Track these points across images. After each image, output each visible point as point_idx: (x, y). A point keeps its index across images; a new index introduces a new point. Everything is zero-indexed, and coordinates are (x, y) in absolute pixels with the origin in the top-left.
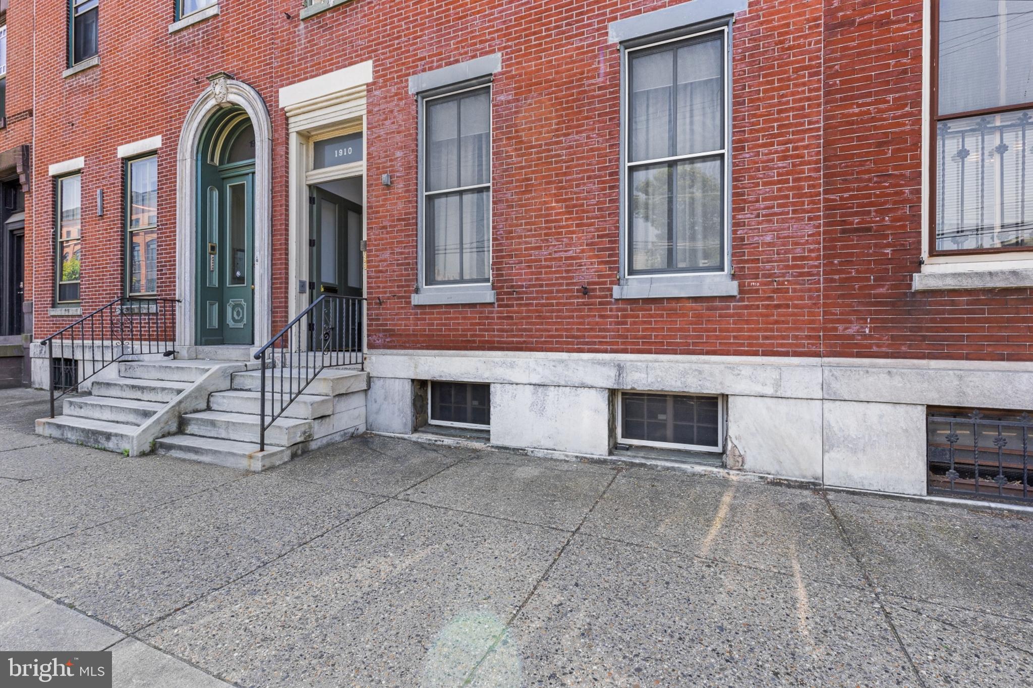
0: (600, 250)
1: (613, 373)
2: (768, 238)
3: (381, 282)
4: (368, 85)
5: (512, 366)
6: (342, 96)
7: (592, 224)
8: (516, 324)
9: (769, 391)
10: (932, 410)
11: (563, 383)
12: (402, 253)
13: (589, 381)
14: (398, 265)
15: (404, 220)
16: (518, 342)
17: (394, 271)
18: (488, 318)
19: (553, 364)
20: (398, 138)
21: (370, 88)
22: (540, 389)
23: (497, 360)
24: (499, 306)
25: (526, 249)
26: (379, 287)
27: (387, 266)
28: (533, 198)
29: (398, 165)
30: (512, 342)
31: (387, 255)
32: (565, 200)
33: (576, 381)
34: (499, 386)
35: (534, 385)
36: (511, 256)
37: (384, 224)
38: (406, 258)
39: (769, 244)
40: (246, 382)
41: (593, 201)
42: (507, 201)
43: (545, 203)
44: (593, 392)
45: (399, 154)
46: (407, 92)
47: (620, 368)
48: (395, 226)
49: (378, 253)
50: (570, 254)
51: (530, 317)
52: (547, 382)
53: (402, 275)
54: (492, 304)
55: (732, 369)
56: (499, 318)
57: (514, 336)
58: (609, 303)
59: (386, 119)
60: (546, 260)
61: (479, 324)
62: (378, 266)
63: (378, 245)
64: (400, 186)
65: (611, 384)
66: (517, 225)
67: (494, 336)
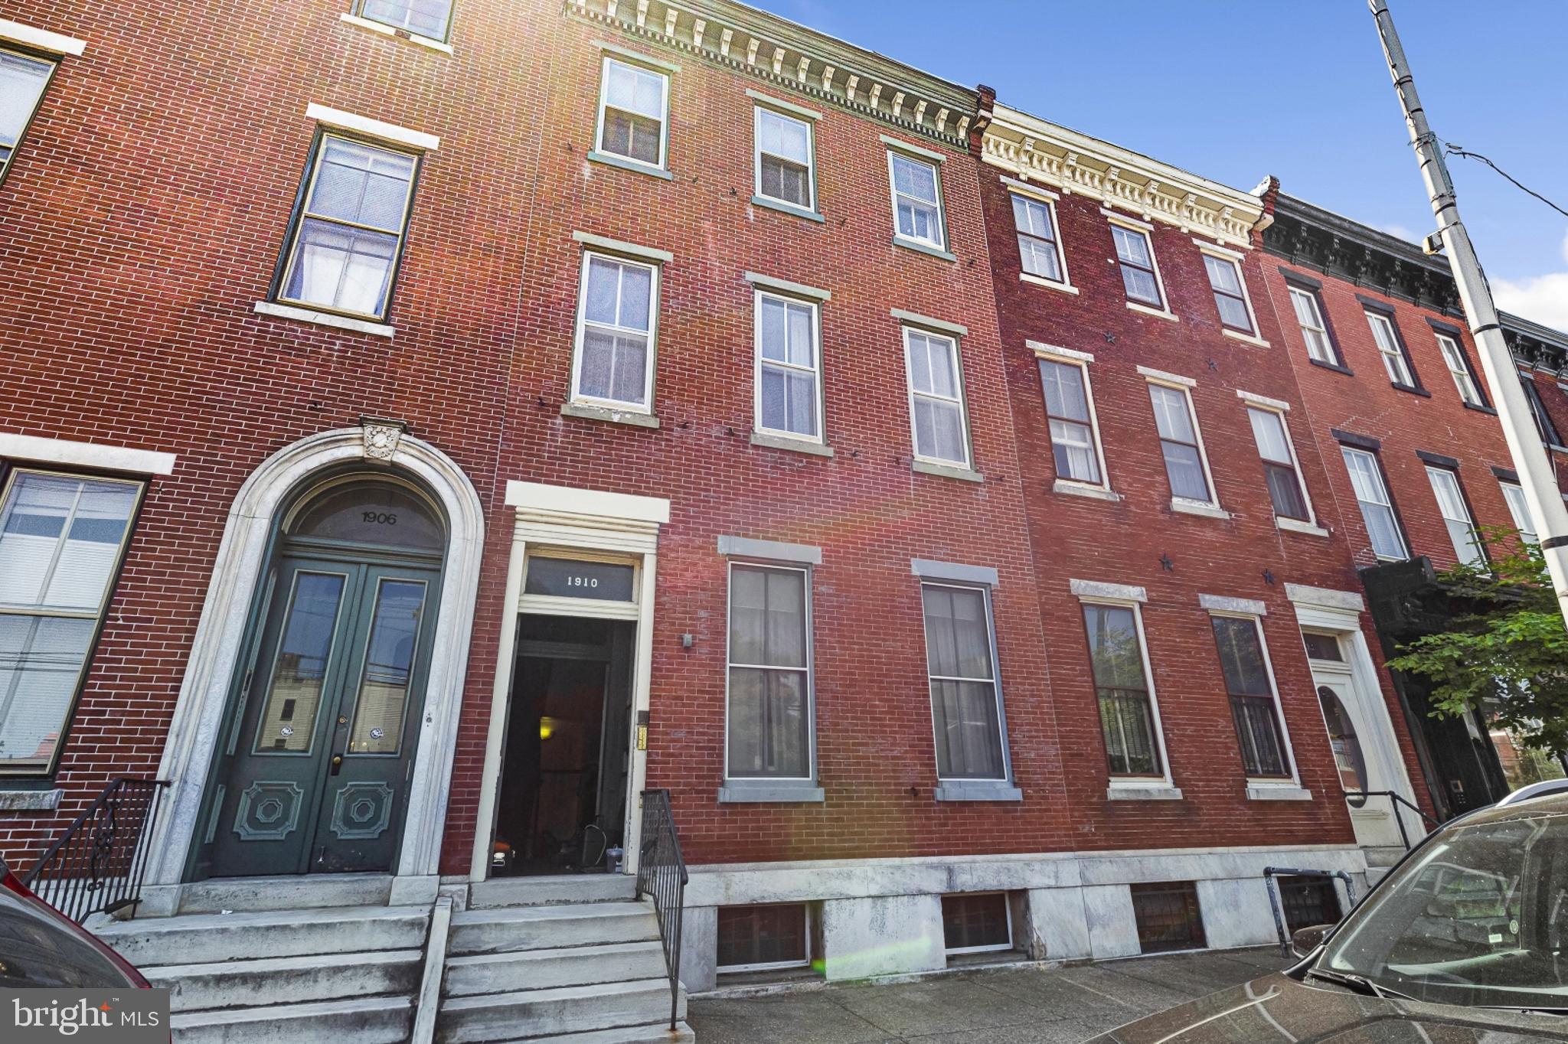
0: (921, 752)
1: (944, 876)
2: (1033, 755)
3: (671, 770)
4: (661, 524)
5: (849, 876)
6: (619, 524)
7: (912, 727)
8: (846, 827)
9: (1052, 883)
10: (1135, 888)
11: (902, 892)
12: (703, 734)
13: (925, 887)
14: (698, 748)
15: (708, 692)
16: (850, 848)
17: (691, 756)
18: (817, 820)
19: (891, 870)
20: (702, 596)
21: (663, 530)
22: (879, 902)
23: (832, 870)
24: (828, 806)
25: (854, 744)
26: (667, 776)
27: (681, 748)
28: (858, 693)
29: (701, 626)
30: (844, 848)
31: (682, 733)
32: (887, 700)
33: (913, 888)
34: (834, 903)
35: (872, 897)
36: (839, 751)
37: (679, 693)
38: (709, 741)
39: (1034, 760)
40: (485, 937)
41: (912, 705)
42: (832, 691)
43: (869, 700)
44: (929, 898)
45: (702, 614)
46: (715, 549)
47: (950, 871)
48: (695, 699)
49: (669, 730)
50: (895, 753)
51: (862, 819)
52: (886, 892)
53: (704, 762)
54: (819, 803)
55: (1028, 865)
56: (829, 820)
57: (845, 841)
58: (932, 805)
59: (686, 570)
60: (873, 758)
61: (807, 827)
62: (668, 747)
63: (669, 719)
64: (703, 651)
65: (942, 888)
66: (843, 718)
67: (824, 841)
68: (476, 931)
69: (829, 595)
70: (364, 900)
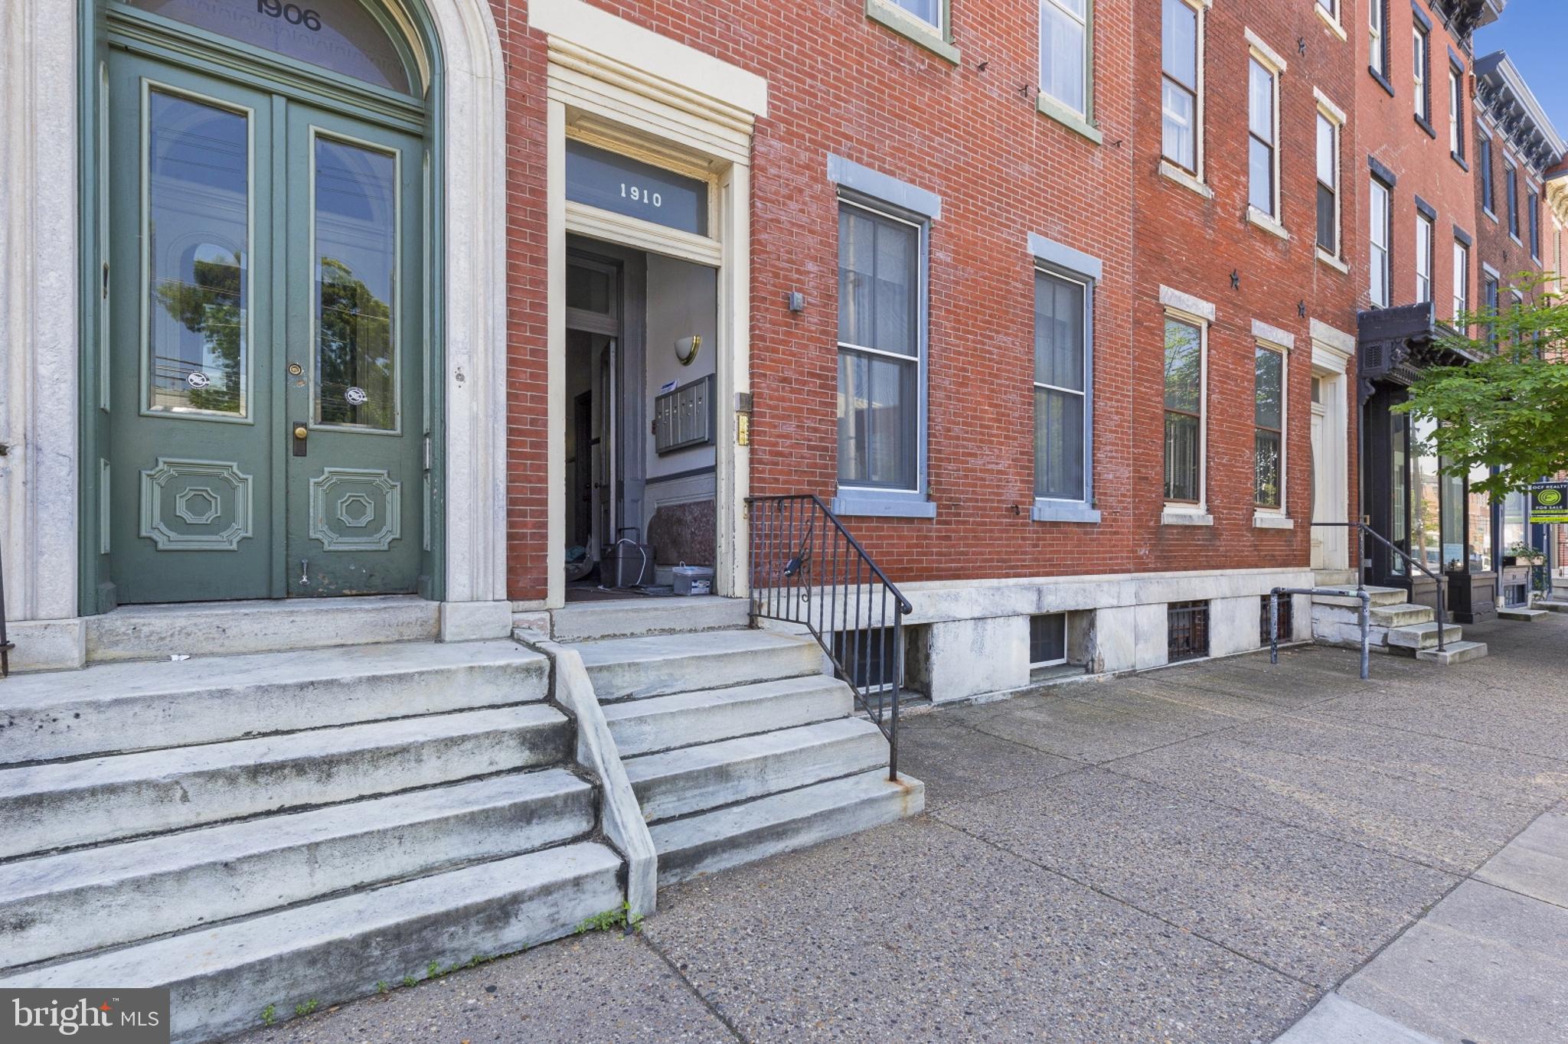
0: (1022, 467)
1: (1034, 597)
2: (1111, 477)
3: (781, 472)
4: (757, 118)
5: (956, 598)
6: (700, 104)
7: (1015, 439)
8: (953, 546)
9: (1115, 603)
10: (1172, 606)
11: (1000, 613)
12: (815, 430)
13: (1019, 610)
14: (810, 448)
15: (819, 376)
16: (957, 569)
17: (803, 457)
18: (926, 538)
19: (991, 592)
20: (811, 241)
21: (759, 128)
22: (981, 622)
23: (941, 592)
24: (939, 522)
25: (964, 454)
26: (777, 481)
27: (792, 446)
28: (970, 394)
29: (811, 284)
30: (950, 569)
31: (790, 427)
32: (996, 406)
33: (1009, 610)
34: (941, 625)
35: (975, 619)
36: (949, 460)
37: (787, 374)
38: (822, 439)
39: (1111, 482)
41: (1017, 414)
42: (945, 390)
43: (979, 403)
44: (1020, 618)
45: (811, 266)
46: (824, 174)
47: (1039, 592)
48: (805, 383)
49: (776, 421)
50: (1000, 467)
51: (966, 538)
52: (988, 614)
53: (815, 465)
54: (930, 519)
55: (1099, 585)
56: (939, 538)
57: (953, 561)
58: (1027, 525)
59: (790, 198)
60: (981, 471)
61: (917, 546)
62: (776, 444)
63: (776, 408)
64: (812, 320)
65: (1032, 610)
66: (955, 423)
67: (933, 561)
68: (605, 674)
69: (947, 265)
70: (401, 634)
